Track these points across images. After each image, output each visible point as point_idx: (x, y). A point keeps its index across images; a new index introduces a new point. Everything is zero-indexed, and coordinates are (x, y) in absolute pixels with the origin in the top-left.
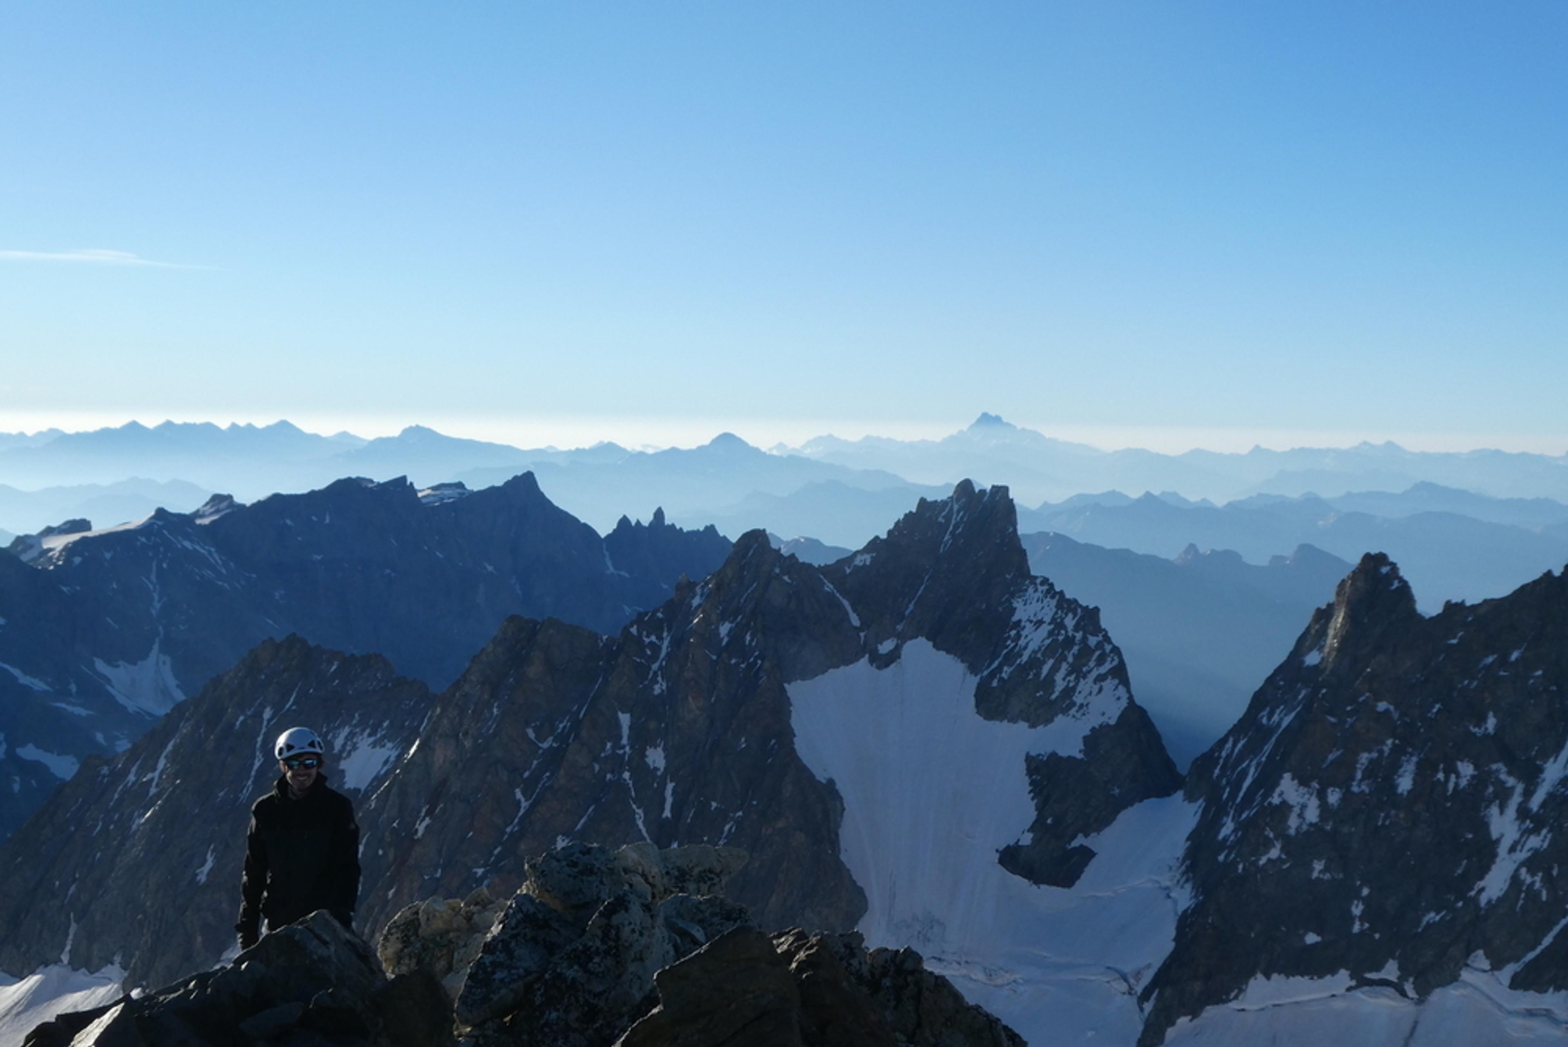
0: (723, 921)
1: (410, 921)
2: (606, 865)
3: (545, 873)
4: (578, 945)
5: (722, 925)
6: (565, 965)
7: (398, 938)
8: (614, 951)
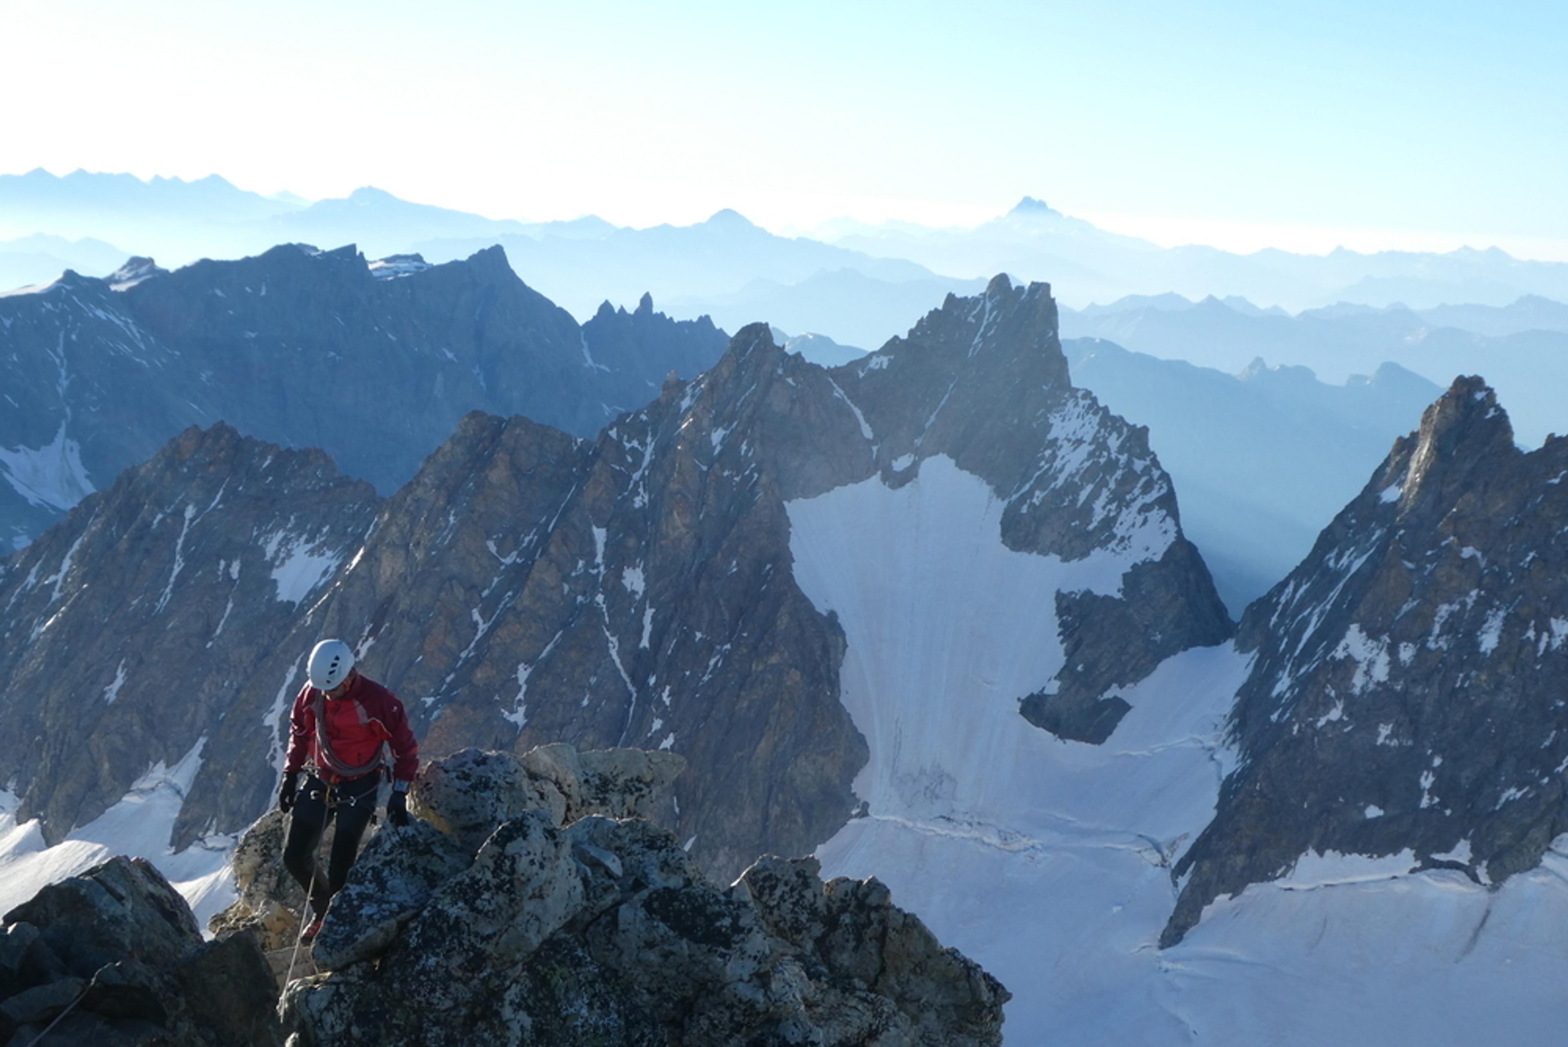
0: (645, 849)
1: (271, 831)
2: (505, 778)
3: (430, 786)
4: (464, 877)
5: (643, 854)
6: (448, 900)
7: (256, 850)
8: (508, 886)
